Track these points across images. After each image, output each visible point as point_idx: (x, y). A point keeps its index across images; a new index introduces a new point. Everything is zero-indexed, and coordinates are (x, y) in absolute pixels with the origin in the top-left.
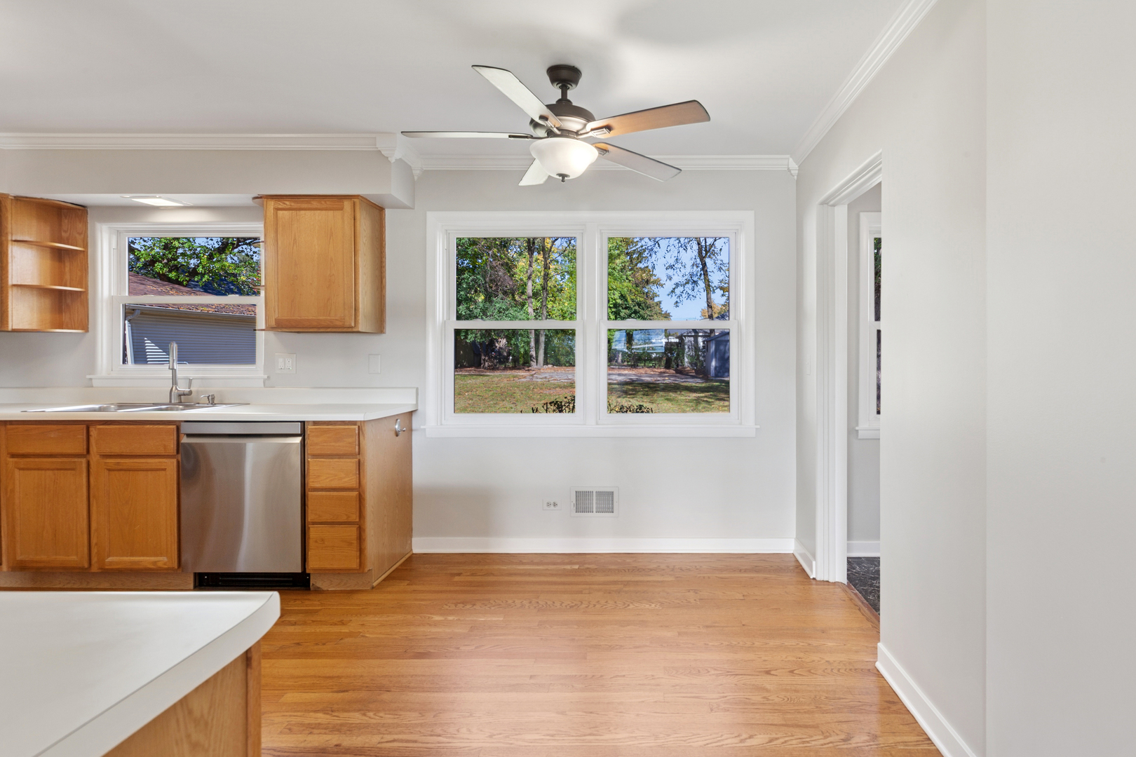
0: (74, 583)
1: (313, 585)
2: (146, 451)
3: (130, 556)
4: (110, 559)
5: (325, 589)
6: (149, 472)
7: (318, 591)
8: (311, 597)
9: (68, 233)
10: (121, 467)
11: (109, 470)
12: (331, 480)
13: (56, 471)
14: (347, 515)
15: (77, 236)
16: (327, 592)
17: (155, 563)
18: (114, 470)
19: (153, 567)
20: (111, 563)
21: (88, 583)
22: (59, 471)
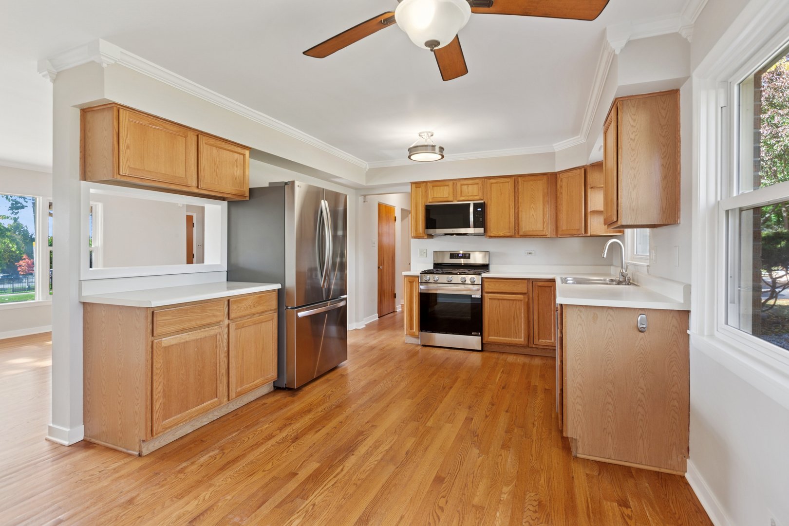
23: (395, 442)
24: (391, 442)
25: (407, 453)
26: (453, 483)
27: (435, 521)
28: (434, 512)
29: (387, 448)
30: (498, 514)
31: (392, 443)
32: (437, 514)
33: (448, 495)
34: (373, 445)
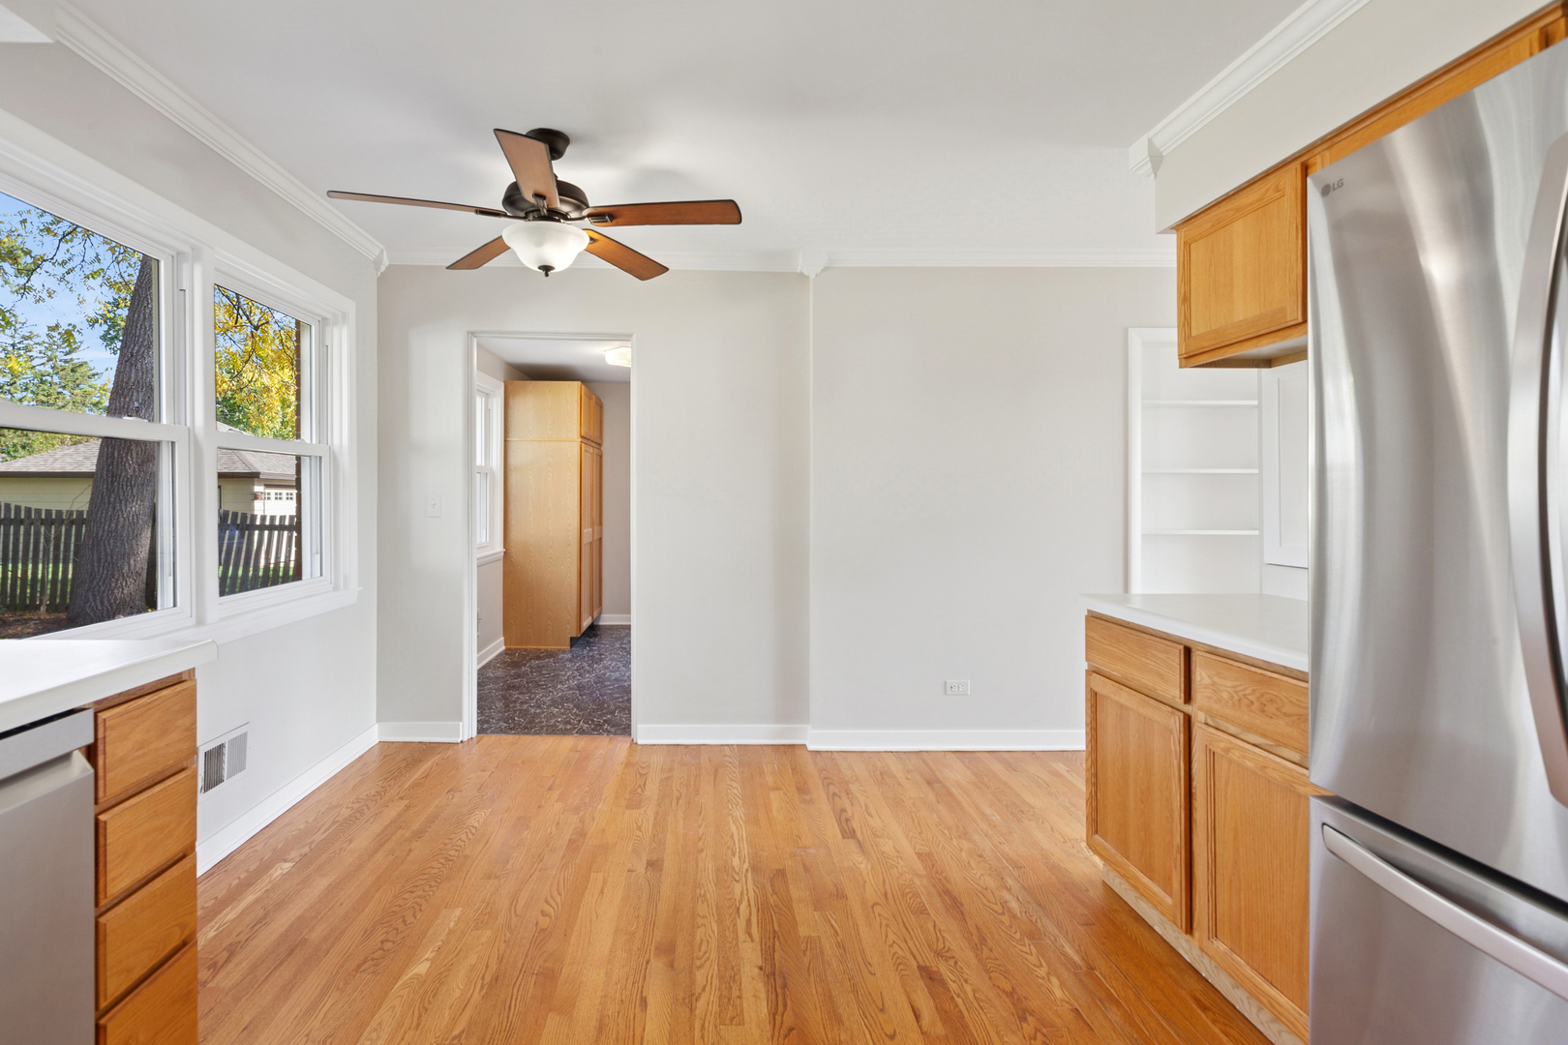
23: (692, 1028)
24: (703, 1026)
25: (644, 1002)
26: (526, 956)
27: (552, 897)
28: (555, 907)
29: (701, 1004)
30: (452, 924)
31: (697, 1025)
32: (550, 906)
33: (536, 935)
34: (741, 1005)
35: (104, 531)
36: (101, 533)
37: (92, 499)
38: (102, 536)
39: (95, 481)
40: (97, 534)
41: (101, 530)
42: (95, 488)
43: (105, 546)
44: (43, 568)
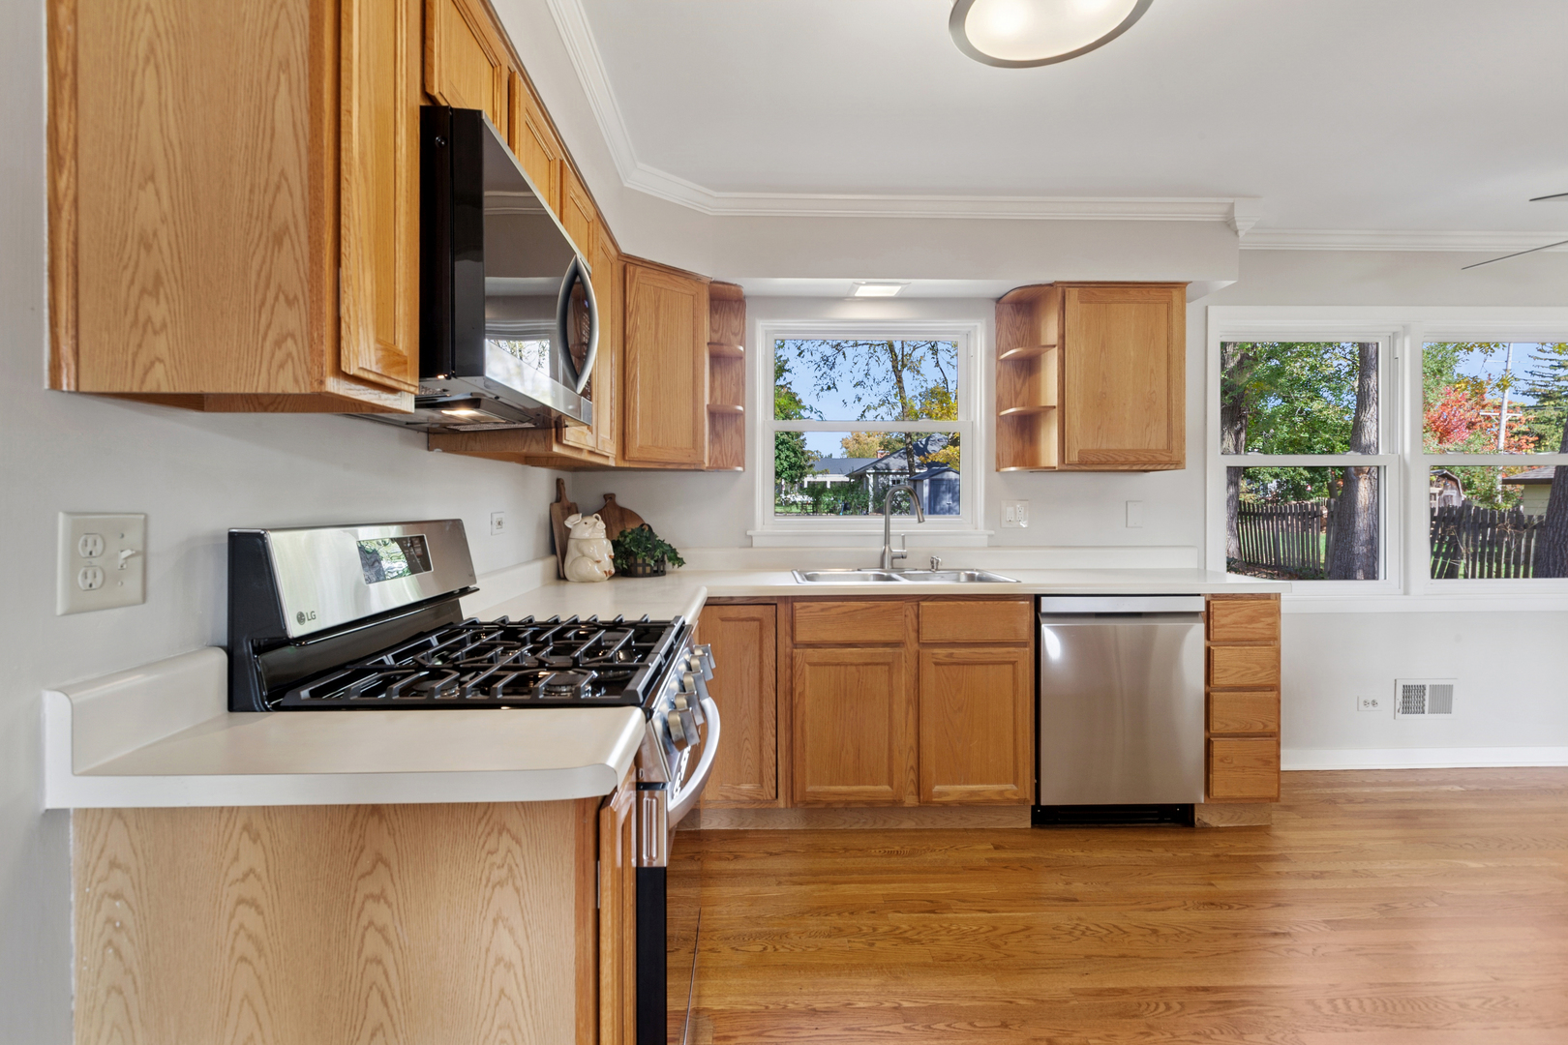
0: (865, 823)
1: (1199, 819)
2: (989, 637)
3: (964, 784)
4: (937, 788)
5: (1214, 825)
6: (991, 667)
7: (1207, 829)
8: (1197, 837)
9: (720, 334)
10: (954, 660)
11: (936, 664)
12: (1242, 676)
13: (861, 667)
14: (1263, 723)
15: (732, 337)
16: (1218, 830)
17: (1001, 792)
18: (945, 664)
19: (998, 798)
20: (941, 794)
21: (885, 821)
22: (865, 667)
35: (1560, 535)
36: (1556, 538)
37: (1550, 505)
38: (1558, 540)
39: (1553, 488)
40: (1553, 538)
41: (1557, 535)
42: (1553, 494)
43: (1561, 550)
44: (1515, 570)
